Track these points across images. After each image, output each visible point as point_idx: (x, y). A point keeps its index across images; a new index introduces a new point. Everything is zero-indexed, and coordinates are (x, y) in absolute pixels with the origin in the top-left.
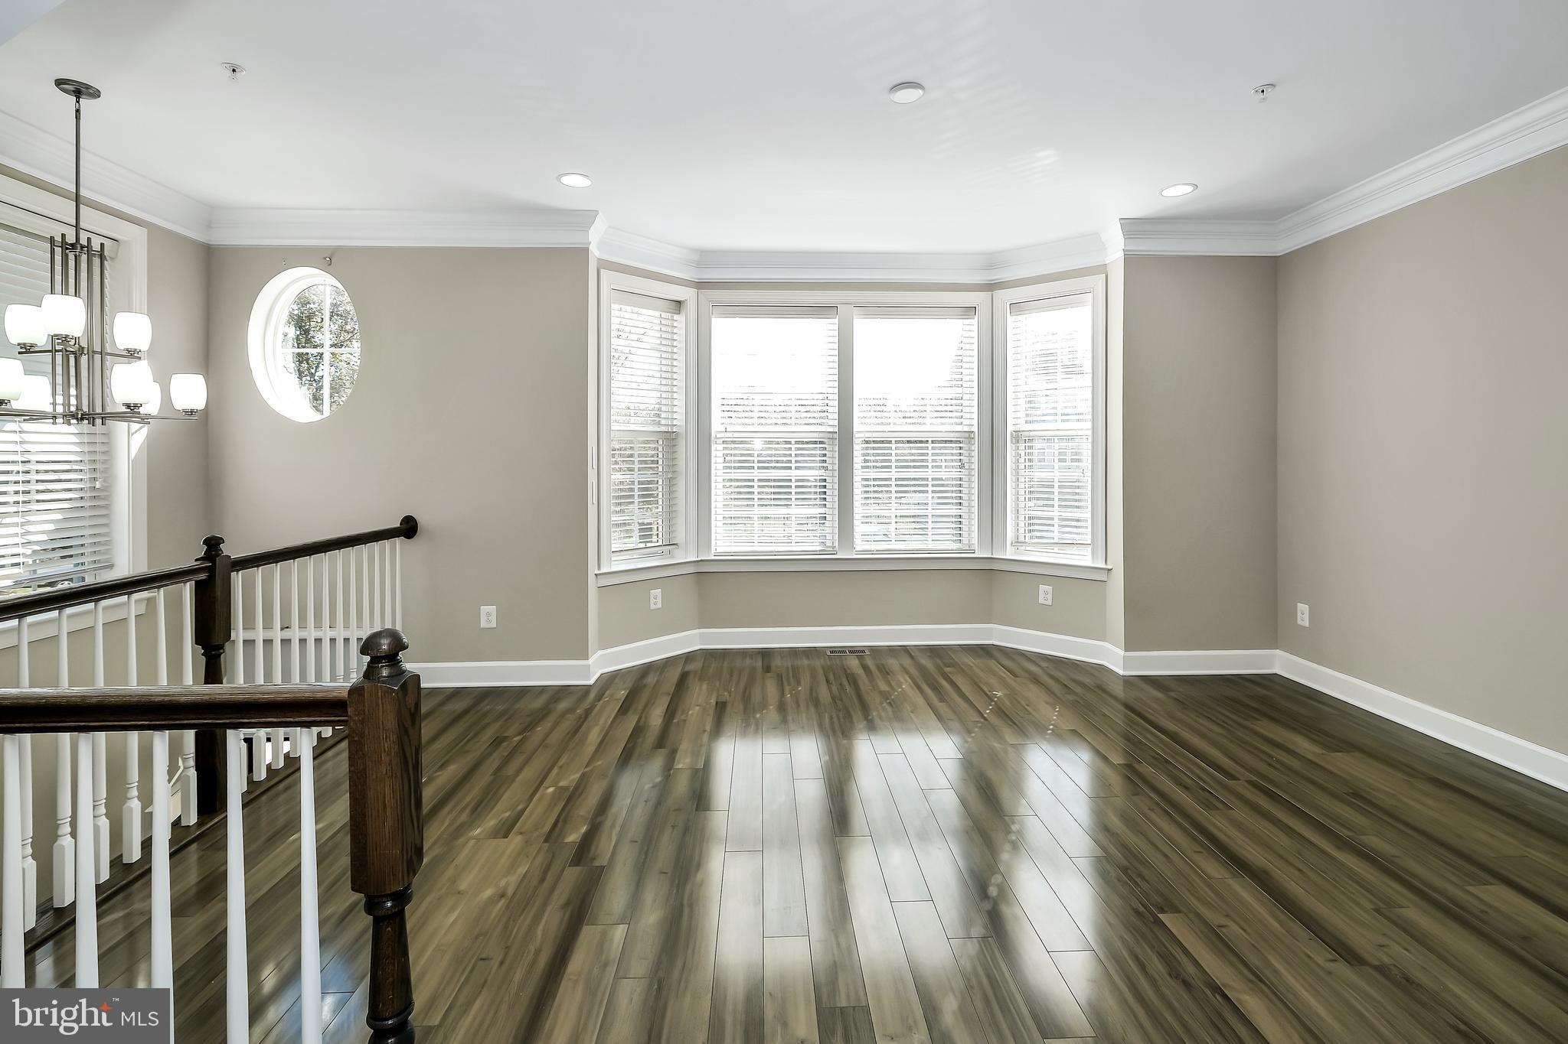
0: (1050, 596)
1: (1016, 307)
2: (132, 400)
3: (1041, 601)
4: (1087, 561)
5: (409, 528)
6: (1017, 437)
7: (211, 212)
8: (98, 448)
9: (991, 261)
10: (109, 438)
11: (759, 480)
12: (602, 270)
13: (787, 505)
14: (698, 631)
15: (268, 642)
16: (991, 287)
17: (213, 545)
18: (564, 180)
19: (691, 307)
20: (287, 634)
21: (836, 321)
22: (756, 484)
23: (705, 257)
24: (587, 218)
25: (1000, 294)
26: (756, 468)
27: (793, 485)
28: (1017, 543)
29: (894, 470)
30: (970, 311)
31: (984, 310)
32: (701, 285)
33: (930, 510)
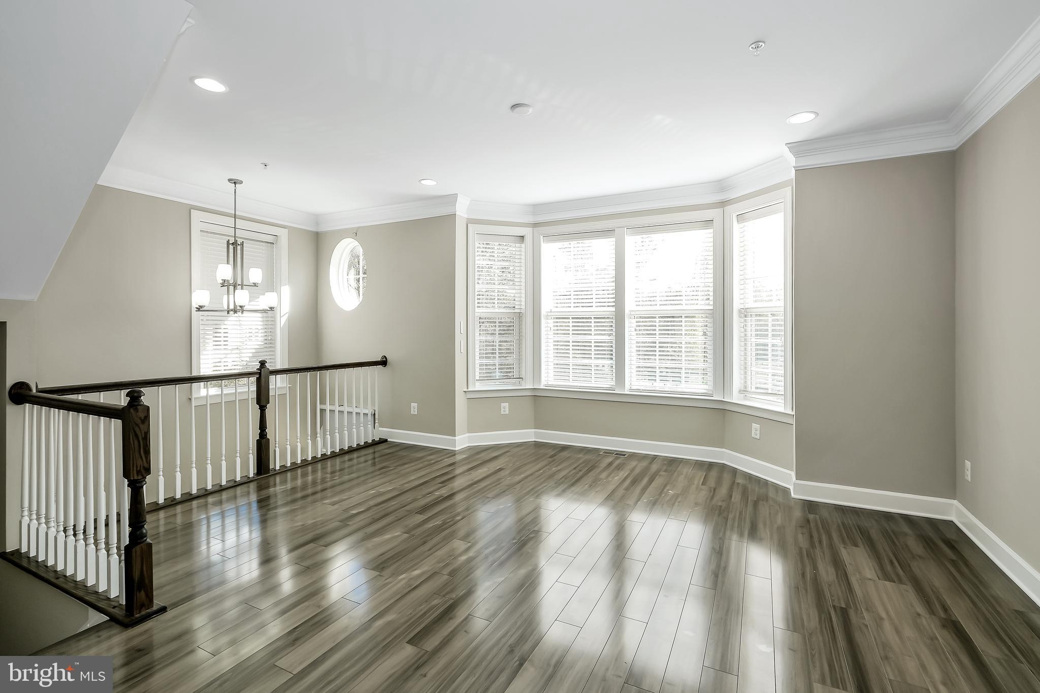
0: (758, 432)
1: (741, 217)
2: (241, 305)
3: (753, 435)
4: (781, 409)
5: (384, 362)
6: (745, 313)
7: (317, 218)
8: (269, 323)
9: (721, 185)
10: (275, 319)
11: (573, 342)
12: (469, 225)
13: (589, 358)
14: (533, 430)
15: (332, 411)
16: (723, 204)
17: (263, 363)
18: (423, 182)
19: (528, 239)
20: (341, 409)
21: (614, 239)
22: (571, 344)
23: (537, 208)
24: (451, 199)
25: (728, 208)
26: (571, 334)
27: (593, 345)
28: (744, 391)
29: (657, 337)
30: (708, 223)
31: (717, 223)
32: (535, 225)
33: (684, 365)
